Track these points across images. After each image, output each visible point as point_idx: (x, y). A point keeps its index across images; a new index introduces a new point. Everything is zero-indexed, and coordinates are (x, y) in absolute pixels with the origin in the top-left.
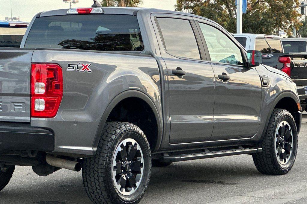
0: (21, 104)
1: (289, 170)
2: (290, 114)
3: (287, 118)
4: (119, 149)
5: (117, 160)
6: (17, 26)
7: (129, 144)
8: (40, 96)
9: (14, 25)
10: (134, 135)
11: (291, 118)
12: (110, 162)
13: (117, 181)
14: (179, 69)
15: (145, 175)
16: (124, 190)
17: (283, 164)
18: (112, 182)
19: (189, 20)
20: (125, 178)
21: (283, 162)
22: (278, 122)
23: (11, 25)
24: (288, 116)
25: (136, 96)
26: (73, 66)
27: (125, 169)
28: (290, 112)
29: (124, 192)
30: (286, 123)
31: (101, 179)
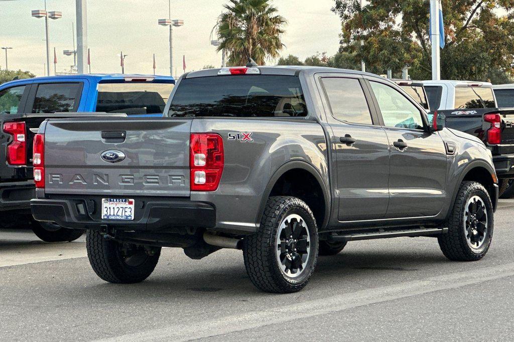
0: (180, 177)
1: (483, 255)
2: (483, 188)
3: (478, 192)
4: (283, 226)
5: (281, 238)
7: (294, 220)
8: (200, 168)
10: (298, 210)
11: (484, 192)
12: (274, 240)
13: (282, 261)
14: (347, 136)
15: (311, 256)
16: (289, 271)
17: (475, 248)
18: (276, 263)
19: (358, 79)
20: (290, 259)
21: (475, 246)
22: (468, 197)
24: (481, 190)
25: (301, 167)
26: (234, 135)
27: (289, 248)
28: (482, 185)
29: (289, 274)
30: (478, 198)
31: (265, 259)
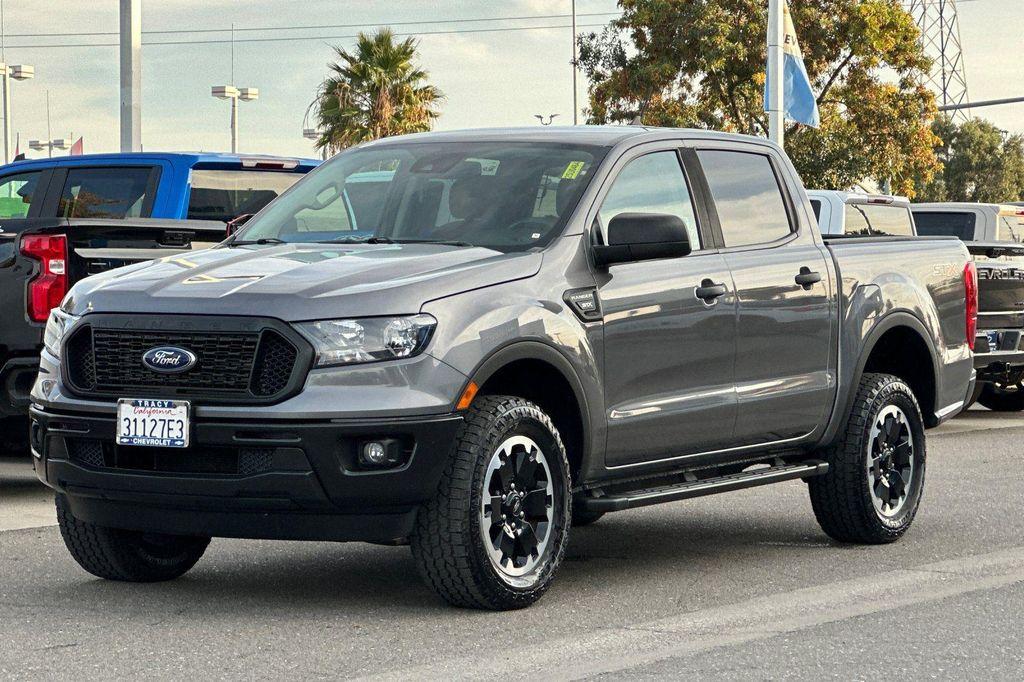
6: (262, 168)
9: (253, 164)
23: (246, 164)
